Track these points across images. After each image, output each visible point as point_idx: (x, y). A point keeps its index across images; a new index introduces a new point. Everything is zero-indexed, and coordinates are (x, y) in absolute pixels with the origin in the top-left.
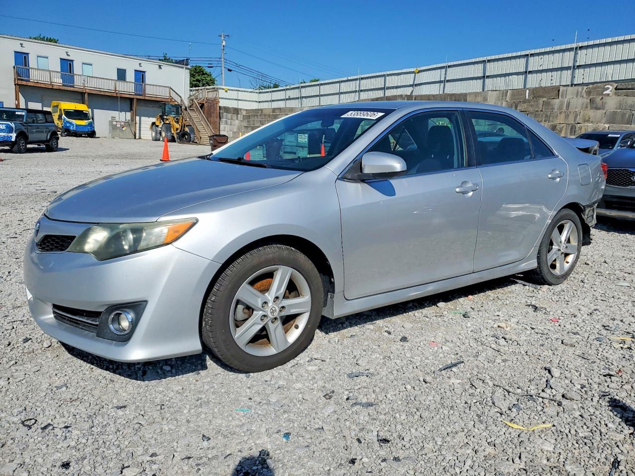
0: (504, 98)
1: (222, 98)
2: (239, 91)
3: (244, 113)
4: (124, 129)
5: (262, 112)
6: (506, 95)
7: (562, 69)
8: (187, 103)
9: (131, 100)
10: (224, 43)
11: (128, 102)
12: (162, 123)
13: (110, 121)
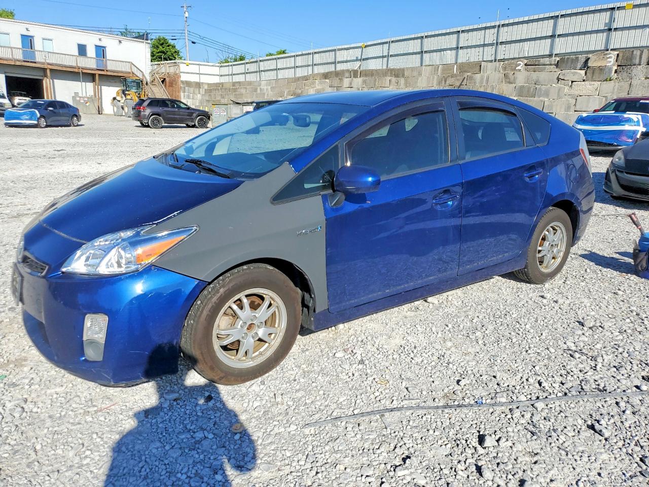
0: (436, 72)
1: (184, 73)
2: (201, 65)
3: (206, 87)
4: (87, 104)
5: (223, 86)
6: (438, 70)
7: (484, 45)
8: (148, 78)
9: (93, 75)
10: (187, 15)
11: (91, 78)
12: (124, 98)
13: (73, 97)
